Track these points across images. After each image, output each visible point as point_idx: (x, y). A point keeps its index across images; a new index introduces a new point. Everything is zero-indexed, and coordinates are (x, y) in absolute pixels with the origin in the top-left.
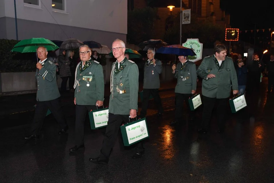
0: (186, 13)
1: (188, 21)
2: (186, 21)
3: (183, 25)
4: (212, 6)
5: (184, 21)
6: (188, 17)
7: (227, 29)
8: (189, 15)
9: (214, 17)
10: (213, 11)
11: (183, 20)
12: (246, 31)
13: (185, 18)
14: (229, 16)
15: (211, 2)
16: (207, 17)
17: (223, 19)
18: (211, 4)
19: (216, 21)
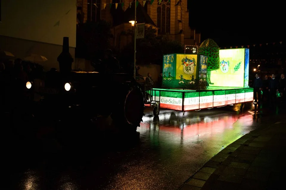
1: (142, 36)
2: (140, 35)
3: (136, 40)
5: (138, 35)
6: (142, 32)
7: (186, 45)
8: (143, 30)
9: (182, 35)
10: (181, 29)
13: (139, 32)
14: (200, 34)
15: (180, 20)
16: (175, 34)
17: (192, 37)
18: (180, 21)
19: (185, 39)
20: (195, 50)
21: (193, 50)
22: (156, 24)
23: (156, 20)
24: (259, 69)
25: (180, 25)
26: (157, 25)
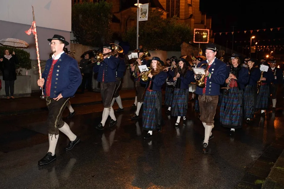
0: (143, 8)
1: (145, 18)
2: (143, 17)
3: (139, 22)
4: (190, 8)
5: (140, 18)
6: (145, 13)
7: (196, 29)
8: (147, 11)
9: (193, 20)
10: (192, 13)
11: (140, 16)
12: (220, 34)
14: (211, 19)
15: (190, 3)
16: (185, 19)
17: (202, 22)
18: (190, 5)
19: (195, 24)
20: (205, 35)
21: (203, 35)
22: (165, 8)
23: (165, 4)
24: (272, 56)
25: (190, 9)
26: (166, 10)
